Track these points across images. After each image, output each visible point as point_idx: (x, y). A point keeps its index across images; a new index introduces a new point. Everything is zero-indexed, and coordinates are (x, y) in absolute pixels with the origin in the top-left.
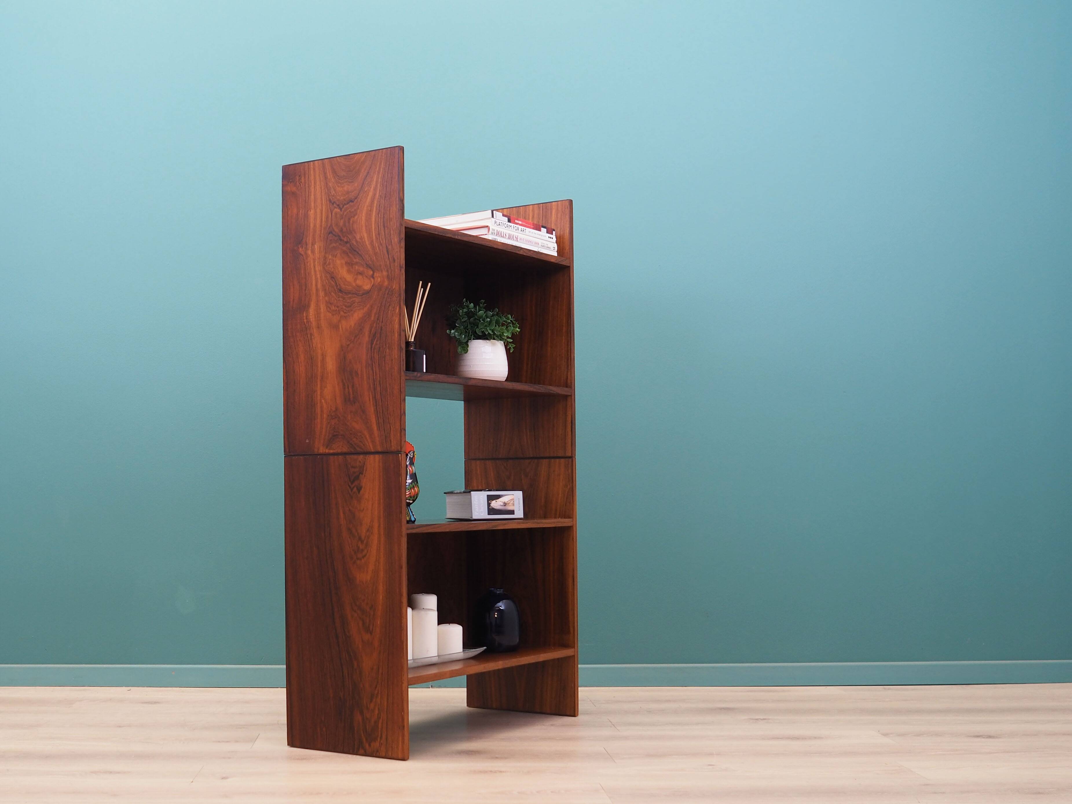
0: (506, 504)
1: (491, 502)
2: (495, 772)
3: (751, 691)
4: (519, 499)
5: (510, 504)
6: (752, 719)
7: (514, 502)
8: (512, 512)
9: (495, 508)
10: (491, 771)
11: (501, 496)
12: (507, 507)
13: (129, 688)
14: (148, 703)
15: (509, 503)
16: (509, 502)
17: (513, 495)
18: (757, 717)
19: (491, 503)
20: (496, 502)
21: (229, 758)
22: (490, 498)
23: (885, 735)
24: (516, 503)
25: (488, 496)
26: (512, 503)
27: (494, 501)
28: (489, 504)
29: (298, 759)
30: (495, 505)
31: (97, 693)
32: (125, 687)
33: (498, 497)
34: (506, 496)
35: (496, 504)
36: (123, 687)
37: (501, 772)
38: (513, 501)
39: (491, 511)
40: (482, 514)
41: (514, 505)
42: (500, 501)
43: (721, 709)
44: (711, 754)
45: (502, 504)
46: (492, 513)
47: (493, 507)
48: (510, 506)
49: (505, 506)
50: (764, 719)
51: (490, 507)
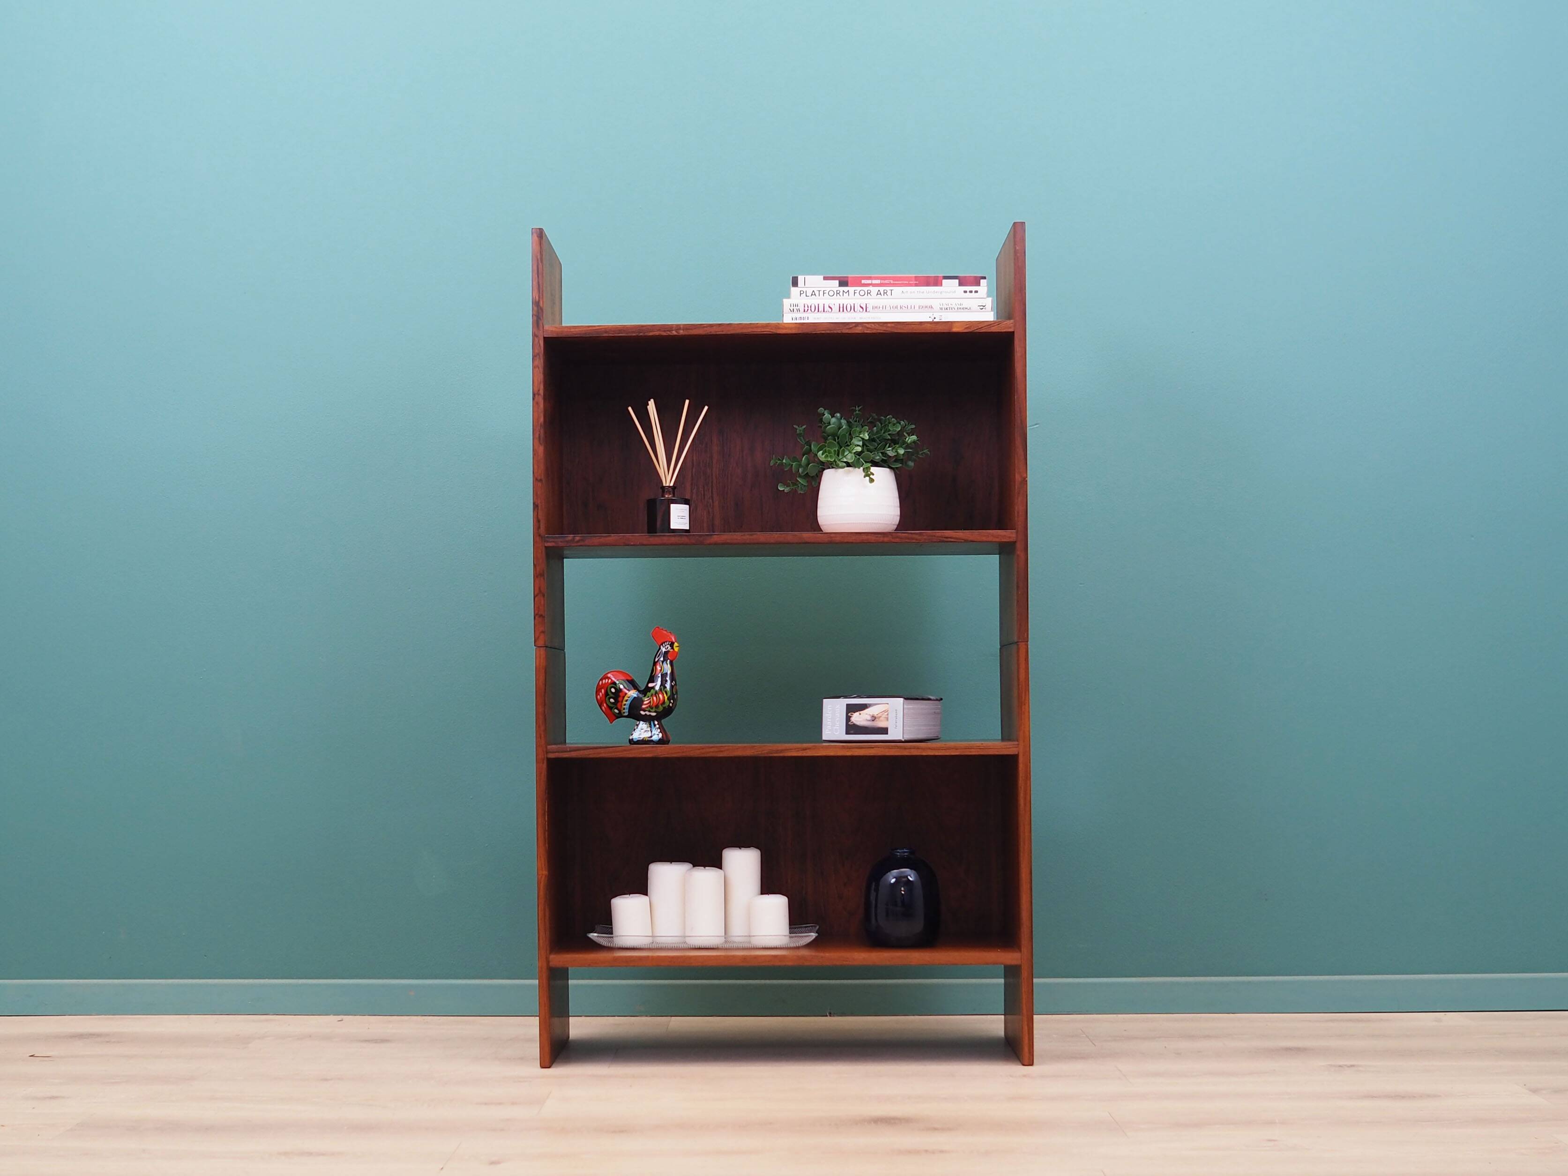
0: (875, 718)
1: (852, 714)
2: (933, 1152)
3: (1332, 1021)
4: (896, 710)
5: (881, 719)
6: (1334, 1066)
7: (888, 715)
8: (884, 731)
9: (858, 723)
10: (926, 1151)
11: (868, 706)
12: (876, 722)
13: (340, 1017)
14: (372, 1041)
15: (880, 717)
16: (879, 715)
17: (888, 704)
18: (1341, 1063)
19: (851, 717)
20: (860, 714)
21: (502, 1130)
22: (851, 709)
23: (1535, 1091)
24: (891, 716)
25: (847, 705)
26: (885, 717)
27: (857, 713)
28: (848, 718)
29: (614, 1132)
30: (857, 719)
31: (289, 1025)
32: (334, 1015)
33: (864, 707)
34: (877, 706)
35: (859, 719)
36: (330, 1015)
37: (942, 1152)
38: (886, 714)
39: (851, 728)
40: (836, 734)
41: (887, 719)
42: (867, 714)
43: (1288, 1050)
44: (1270, 1123)
45: (869, 718)
46: (852, 732)
47: (855, 722)
48: (881, 721)
49: (873, 720)
50: (1352, 1066)
51: (850, 723)
